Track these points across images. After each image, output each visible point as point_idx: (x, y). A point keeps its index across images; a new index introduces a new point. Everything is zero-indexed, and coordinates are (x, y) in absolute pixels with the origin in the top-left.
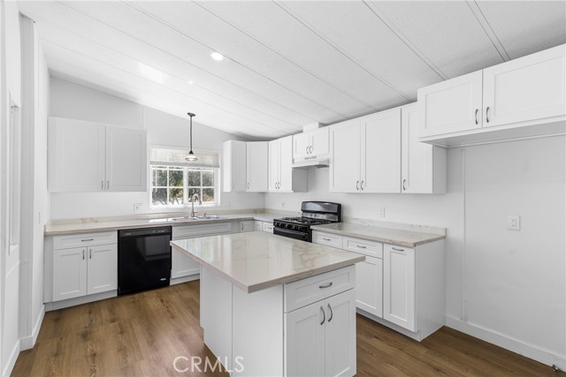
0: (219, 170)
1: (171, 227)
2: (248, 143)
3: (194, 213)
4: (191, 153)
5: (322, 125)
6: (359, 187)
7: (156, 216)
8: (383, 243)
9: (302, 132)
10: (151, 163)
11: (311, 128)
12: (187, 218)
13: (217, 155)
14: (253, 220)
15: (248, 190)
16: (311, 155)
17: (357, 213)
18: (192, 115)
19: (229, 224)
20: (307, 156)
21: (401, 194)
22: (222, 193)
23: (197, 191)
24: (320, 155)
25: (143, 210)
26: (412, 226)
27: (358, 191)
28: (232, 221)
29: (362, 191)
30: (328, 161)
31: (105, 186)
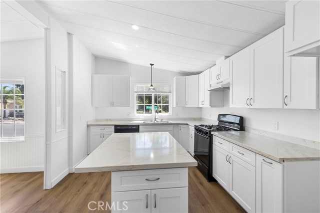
0: (171, 94)
1: (139, 126)
2: (187, 77)
3: (156, 119)
4: (152, 85)
5: (227, 57)
6: (249, 104)
7: (140, 119)
8: (256, 153)
9: (215, 65)
10: (135, 92)
11: (220, 60)
12: (152, 121)
13: (170, 86)
14: (188, 125)
15: (187, 106)
16: (219, 81)
17: (255, 125)
18: (152, 65)
19: (172, 126)
21: (283, 109)
22: (173, 108)
24: (225, 80)
25: (131, 116)
27: (248, 107)
28: (173, 124)
29: (251, 107)
30: (229, 83)
31: (112, 104)
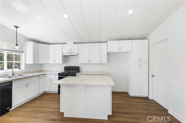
1: (12, 81)
2: (39, 44)
3: (13, 74)
5: (75, 43)
8: (99, 75)
9: (66, 44)
11: (70, 43)
13: (23, 47)
14: (45, 74)
15: (39, 63)
18: (17, 27)
20: (69, 52)
21: (99, 63)
23: (12, 64)
26: (99, 71)
27: (89, 63)
